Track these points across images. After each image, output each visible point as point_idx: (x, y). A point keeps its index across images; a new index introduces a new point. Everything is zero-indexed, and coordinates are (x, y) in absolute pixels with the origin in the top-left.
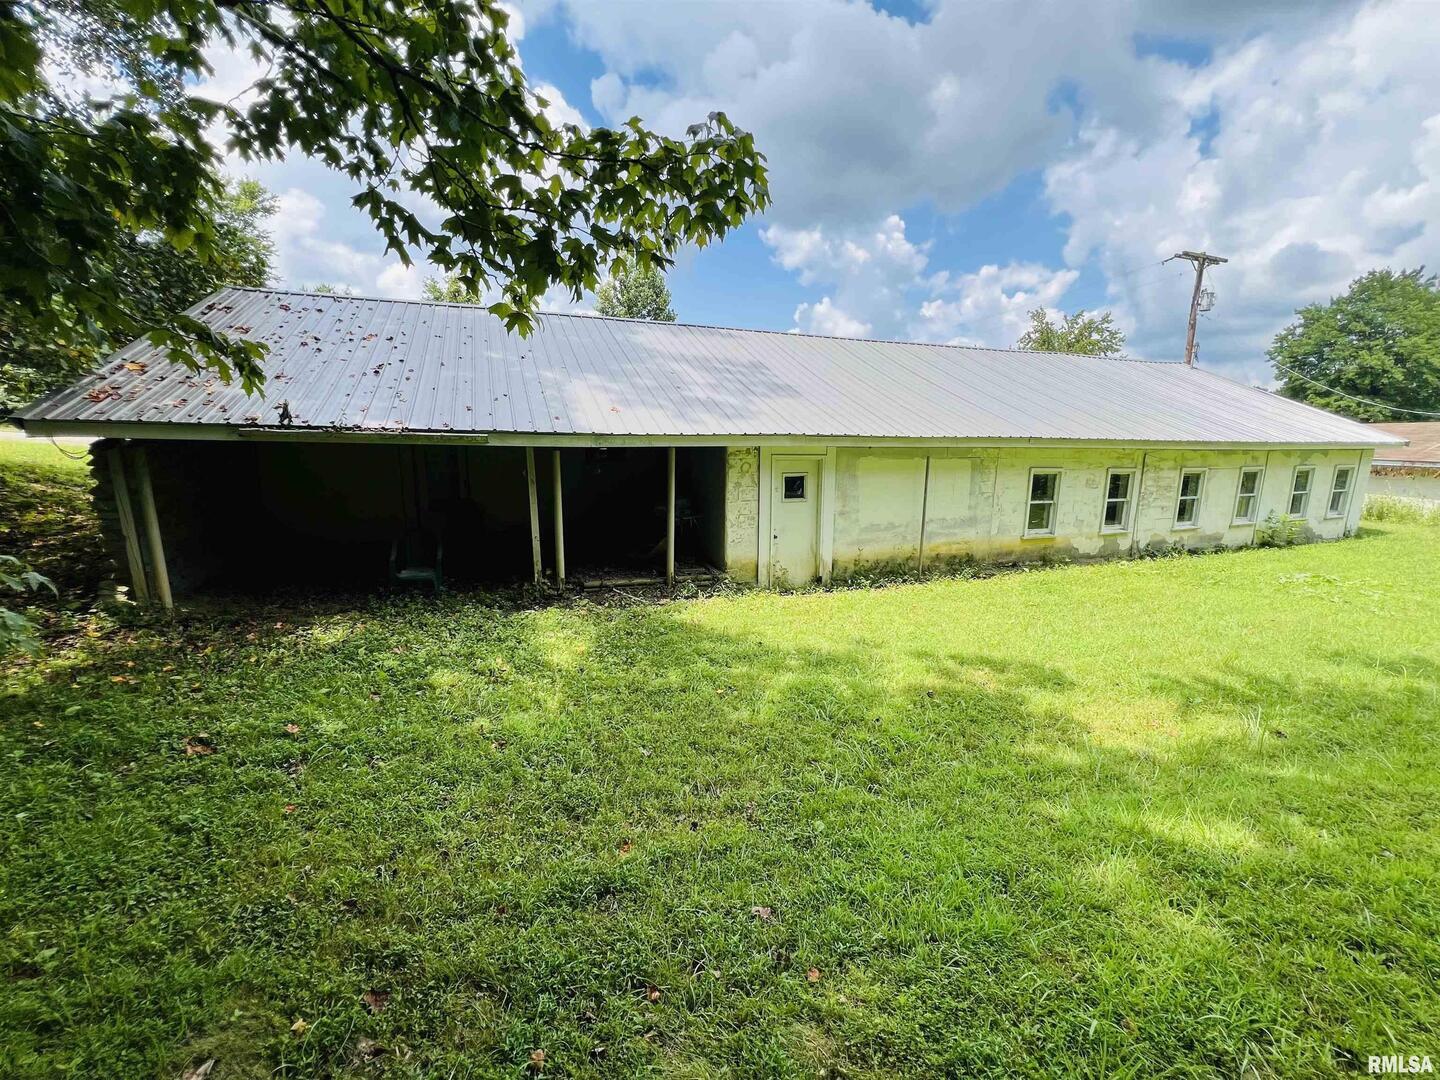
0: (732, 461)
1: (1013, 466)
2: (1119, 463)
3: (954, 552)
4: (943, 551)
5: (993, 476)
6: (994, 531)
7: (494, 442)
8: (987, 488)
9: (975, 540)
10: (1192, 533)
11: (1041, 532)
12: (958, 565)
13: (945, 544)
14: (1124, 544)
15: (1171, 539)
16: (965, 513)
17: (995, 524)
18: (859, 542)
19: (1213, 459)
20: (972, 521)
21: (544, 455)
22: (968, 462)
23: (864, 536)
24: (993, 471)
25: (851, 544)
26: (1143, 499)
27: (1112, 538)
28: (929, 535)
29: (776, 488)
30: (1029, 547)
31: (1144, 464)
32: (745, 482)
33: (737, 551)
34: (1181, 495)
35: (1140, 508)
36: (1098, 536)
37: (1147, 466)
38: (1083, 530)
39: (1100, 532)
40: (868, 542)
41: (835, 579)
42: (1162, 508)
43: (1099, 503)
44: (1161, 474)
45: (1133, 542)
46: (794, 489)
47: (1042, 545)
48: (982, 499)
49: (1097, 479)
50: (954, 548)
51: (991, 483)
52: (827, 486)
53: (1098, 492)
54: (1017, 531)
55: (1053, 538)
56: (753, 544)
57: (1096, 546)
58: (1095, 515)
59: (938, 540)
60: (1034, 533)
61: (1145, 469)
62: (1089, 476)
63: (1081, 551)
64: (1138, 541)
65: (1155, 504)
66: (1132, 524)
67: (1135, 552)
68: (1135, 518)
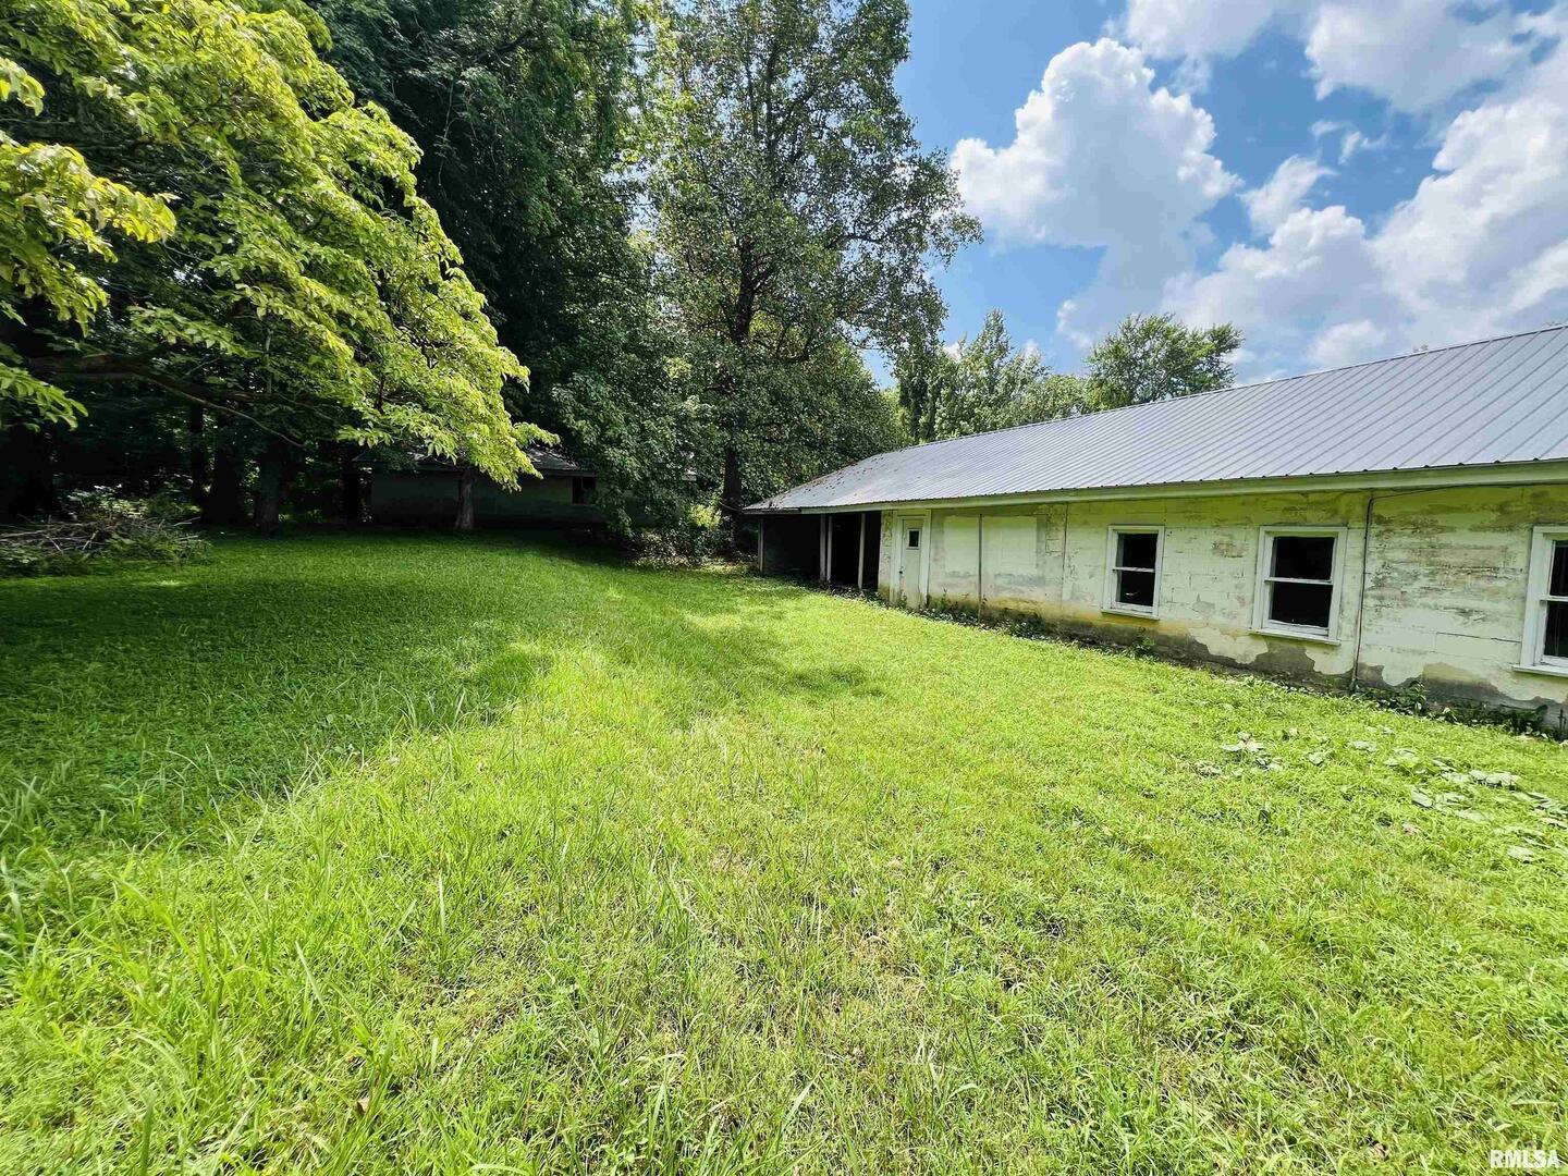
0: (883, 521)
1: (1086, 523)
3: (1022, 610)
4: (1012, 606)
5: (1061, 537)
6: (1066, 596)
8: (1055, 545)
9: (1042, 600)
11: (1139, 610)
12: (1033, 626)
14: (1333, 665)
15: (1523, 694)
16: (1034, 572)
17: (1067, 587)
18: (945, 584)
20: (1039, 581)
22: (1034, 519)
23: (948, 580)
24: (1061, 529)
25: (940, 585)
26: (1379, 584)
27: (1294, 646)
28: (998, 589)
29: (903, 539)
30: (1115, 623)
31: (1369, 518)
32: (888, 533)
33: (881, 579)
34: (1554, 591)
35: (1370, 602)
36: (1255, 636)
37: (1381, 520)
38: (1218, 619)
39: (1256, 629)
40: (952, 586)
41: (930, 611)
42: (1464, 612)
43: (1247, 582)
44: (1444, 538)
45: (1357, 667)
46: (914, 540)
47: (1136, 626)
48: (1049, 558)
49: (1237, 543)
50: (1022, 607)
51: (1060, 542)
52: (924, 539)
53: (1246, 563)
54: (1096, 604)
55: (1155, 621)
56: (889, 575)
57: (1247, 650)
58: (1241, 599)
59: (1005, 595)
60: (1128, 608)
61: (1375, 530)
62: (1218, 538)
63: (1214, 650)
64: (1378, 670)
65: (1429, 600)
66: (1348, 628)
67: (1361, 685)
68: (1358, 621)
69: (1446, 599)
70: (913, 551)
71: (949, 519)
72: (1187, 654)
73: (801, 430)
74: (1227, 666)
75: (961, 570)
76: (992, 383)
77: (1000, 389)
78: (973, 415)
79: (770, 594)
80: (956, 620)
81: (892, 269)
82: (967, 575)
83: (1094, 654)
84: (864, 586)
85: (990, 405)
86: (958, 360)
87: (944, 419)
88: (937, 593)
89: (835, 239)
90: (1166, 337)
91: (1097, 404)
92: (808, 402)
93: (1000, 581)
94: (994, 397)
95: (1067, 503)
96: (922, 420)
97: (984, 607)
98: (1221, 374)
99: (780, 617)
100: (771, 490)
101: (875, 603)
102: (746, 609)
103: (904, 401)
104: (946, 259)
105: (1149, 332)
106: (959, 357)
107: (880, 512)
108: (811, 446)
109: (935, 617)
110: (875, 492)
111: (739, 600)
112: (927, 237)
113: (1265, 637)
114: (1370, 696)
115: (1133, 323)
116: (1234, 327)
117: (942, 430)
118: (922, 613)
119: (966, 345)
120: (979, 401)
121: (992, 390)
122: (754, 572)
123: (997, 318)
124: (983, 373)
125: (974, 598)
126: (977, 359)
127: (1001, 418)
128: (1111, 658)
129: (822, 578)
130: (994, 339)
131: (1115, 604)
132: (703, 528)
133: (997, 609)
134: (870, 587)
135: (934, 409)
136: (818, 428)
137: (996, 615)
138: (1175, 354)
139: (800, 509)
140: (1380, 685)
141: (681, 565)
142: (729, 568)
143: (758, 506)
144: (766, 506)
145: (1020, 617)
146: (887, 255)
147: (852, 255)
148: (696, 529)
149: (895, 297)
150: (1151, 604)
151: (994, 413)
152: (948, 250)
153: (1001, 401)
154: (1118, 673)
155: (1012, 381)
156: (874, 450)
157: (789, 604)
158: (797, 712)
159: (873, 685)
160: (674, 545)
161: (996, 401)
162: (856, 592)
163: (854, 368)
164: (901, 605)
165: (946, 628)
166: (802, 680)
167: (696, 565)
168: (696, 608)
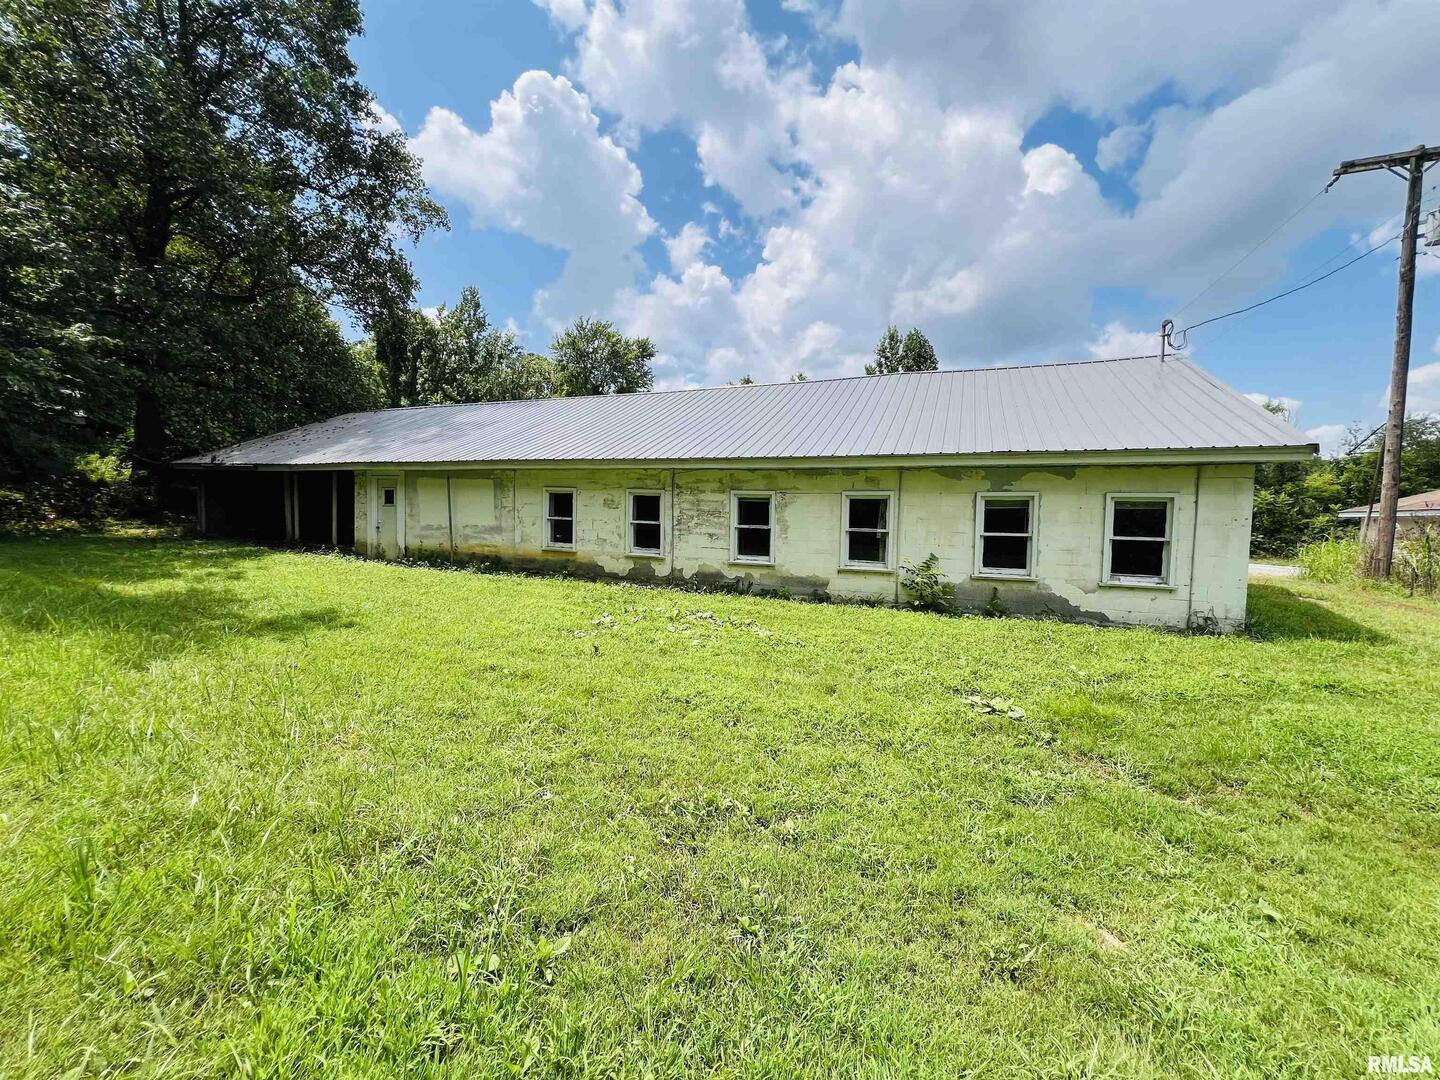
0: (356, 480)
1: (528, 485)
2: (640, 484)
3: (486, 553)
4: (478, 550)
5: (511, 495)
6: (518, 540)
7: (260, 469)
8: (508, 502)
9: (500, 544)
10: (765, 571)
11: (565, 546)
12: (495, 564)
13: (478, 545)
14: (662, 570)
15: (731, 574)
16: (493, 523)
17: (518, 533)
18: (420, 536)
19: (783, 481)
20: (498, 530)
21: (292, 474)
22: (491, 481)
23: (423, 533)
24: (511, 489)
25: (416, 537)
26: (679, 523)
27: (645, 562)
28: (466, 537)
29: (379, 497)
30: (550, 557)
31: (674, 485)
32: (362, 492)
33: (358, 535)
34: (740, 523)
35: (676, 533)
36: (628, 557)
37: (679, 487)
38: (608, 549)
39: (627, 553)
40: (426, 537)
41: (408, 561)
42: (711, 536)
43: (621, 523)
44: (702, 496)
45: (673, 570)
46: (389, 498)
47: (564, 558)
48: (504, 512)
49: (616, 499)
50: (486, 550)
51: (510, 499)
52: (400, 496)
53: (619, 512)
54: (538, 542)
55: (574, 553)
56: (365, 530)
57: (624, 567)
58: (619, 535)
59: (473, 542)
60: (559, 546)
61: (677, 491)
62: (606, 496)
63: (607, 570)
64: (681, 570)
65: (698, 530)
66: (668, 549)
67: (675, 581)
68: (672, 543)
69: (704, 529)
70: (389, 508)
71: (421, 481)
72: (592, 573)
73: (250, 380)
74: (614, 578)
75: (435, 523)
76: (472, 352)
77: (479, 359)
78: (456, 380)
79: (222, 555)
80: (432, 565)
81: (356, 232)
82: (440, 528)
83: (536, 581)
84: (339, 543)
85: (471, 373)
86: (437, 325)
87: (426, 380)
88: (414, 543)
89: (286, 182)
90: (608, 339)
91: (562, 385)
92: (259, 351)
93: (468, 531)
94: (474, 366)
95: (514, 470)
96: (403, 378)
97: (455, 554)
98: (645, 374)
99: (238, 577)
100: (211, 444)
101: (353, 558)
102: (190, 573)
103: (381, 356)
104: (414, 235)
105: (597, 333)
106: (439, 323)
107: (351, 472)
108: (267, 398)
109: (413, 564)
110: (348, 452)
111: (176, 564)
112: (393, 209)
113: (632, 557)
114: (677, 585)
115: (585, 324)
116: (652, 341)
117: (424, 390)
118: (400, 563)
119: (445, 313)
120: (460, 369)
121: (472, 360)
122: (191, 535)
123: (473, 294)
124: (463, 342)
125: (447, 546)
126: (457, 328)
127: (483, 386)
128: (547, 582)
129: (289, 536)
130: (472, 312)
131: (551, 544)
132: (102, 482)
133: (467, 554)
134: (348, 544)
135: (415, 370)
136: (273, 379)
137: (467, 559)
138: (614, 354)
139: (256, 466)
140: (683, 579)
141: (67, 530)
142: (152, 532)
143: (195, 460)
144: (207, 460)
145: (484, 558)
146: (351, 213)
147: (306, 202)
148: (90, 487)
149: (363, 258)
150: (571, 542)
151: (476, 381)
152: (416, 227)
153: (483, 371)
154: (547, 591)
155: (490, 354)
156: (345, 409)
157: (247, 565)
158: (268, 649)
159: (345, 620)
160: (51, 505)
161: (477, 370)
162: (330, 549)
163: (317, 317)
164: (380, 556)
165: (424, 574)
166: (270, 625)
167: (94, 529)
168: (114, 576)
